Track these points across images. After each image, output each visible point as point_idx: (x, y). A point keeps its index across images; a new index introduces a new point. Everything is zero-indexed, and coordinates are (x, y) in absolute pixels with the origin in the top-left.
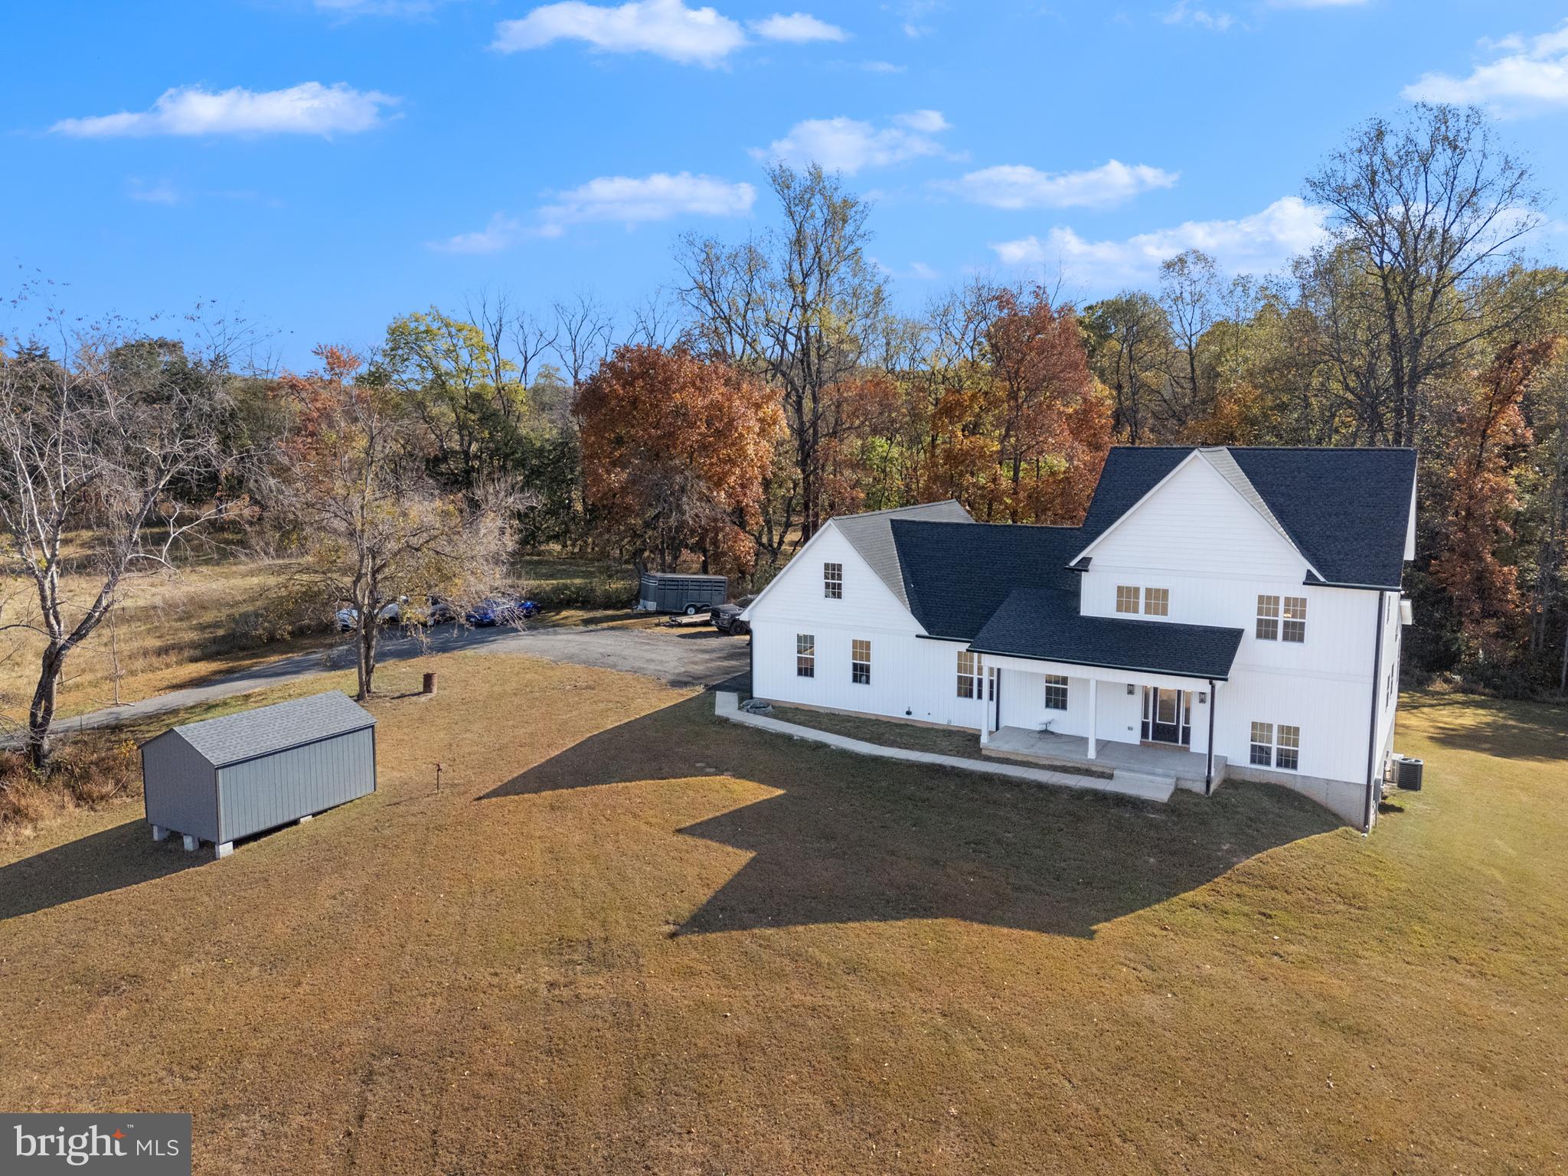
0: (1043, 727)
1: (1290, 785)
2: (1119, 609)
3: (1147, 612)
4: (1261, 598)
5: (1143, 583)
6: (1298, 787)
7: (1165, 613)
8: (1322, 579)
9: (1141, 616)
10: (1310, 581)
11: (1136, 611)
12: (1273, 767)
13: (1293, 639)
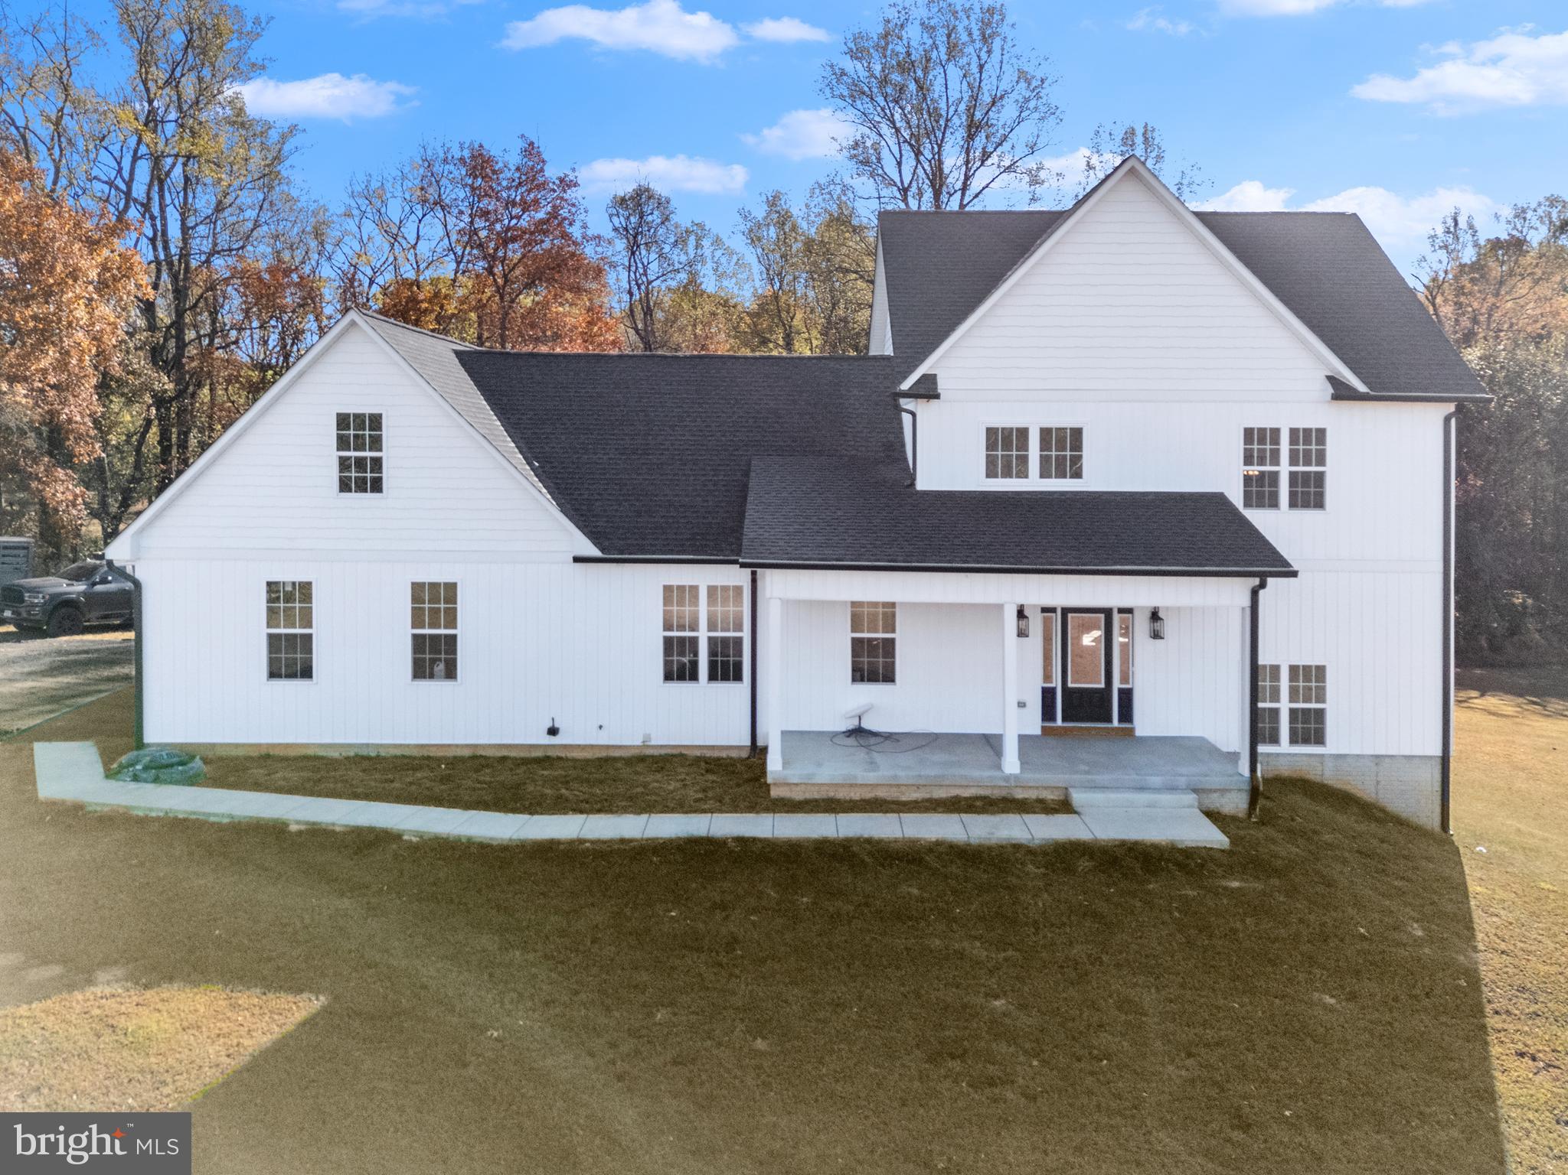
0: (852, 724)
1: (1314, 774)
2: (991, 473)
3: (1044, 474)
4: (1249, 433)
5: (1034, 419)
6: (1329, 776)
7: (1078, 474)
8: (1362, 388)
9: (1034, 482)
10: (1341, 392)
11: (1023, 474)
12: (1285, 746)
13: (1306, 505)
